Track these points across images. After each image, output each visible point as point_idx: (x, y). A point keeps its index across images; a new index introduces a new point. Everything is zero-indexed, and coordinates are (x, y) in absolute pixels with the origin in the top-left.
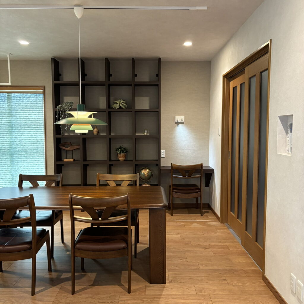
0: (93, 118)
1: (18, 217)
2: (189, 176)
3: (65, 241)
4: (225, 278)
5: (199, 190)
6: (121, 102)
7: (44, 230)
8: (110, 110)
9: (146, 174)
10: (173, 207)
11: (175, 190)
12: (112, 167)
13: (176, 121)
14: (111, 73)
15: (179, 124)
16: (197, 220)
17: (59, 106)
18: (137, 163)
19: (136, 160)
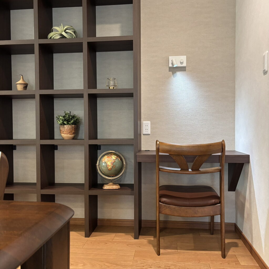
2: (196, 169)
5: (217, 201)
6: (65, 29)
9: (110, 164)
11: (164, 199)
13: (170, 65)
15: (176, 72)
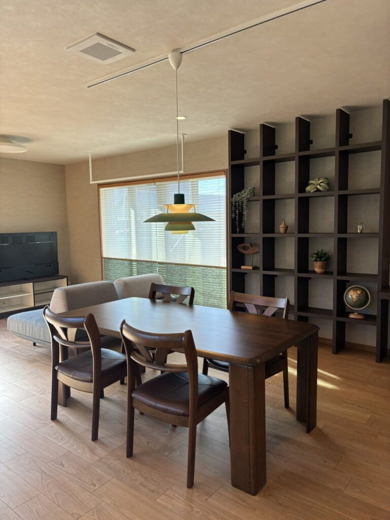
6: (320, 182)
8: (302, 195)
9: (355, 298)
12: (309, 281)
14: (311, 139)
17: (236, 194)
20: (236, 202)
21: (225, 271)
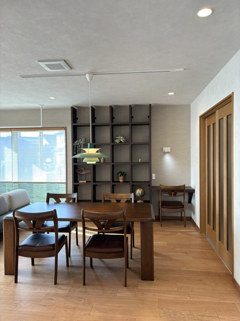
0: (100, 152)
1: (46, 226)
2: (175, 195)
3: (79, 244)
4: (201, 279)
5: (182, 206)
6: (121, 138)
7: (64, 236)
8: (113, 144)
9: (140, 192)
10: (162, 219)
11: (163, 206)
12: (114, 186)
13: (164, 151)
14: (114, 116)
15: (166, 154)
16: (181, 230)
17: (76, 141)
18: (133, 184)
19: (132, 182)
20: (76, 146)
21: (65, 185)
